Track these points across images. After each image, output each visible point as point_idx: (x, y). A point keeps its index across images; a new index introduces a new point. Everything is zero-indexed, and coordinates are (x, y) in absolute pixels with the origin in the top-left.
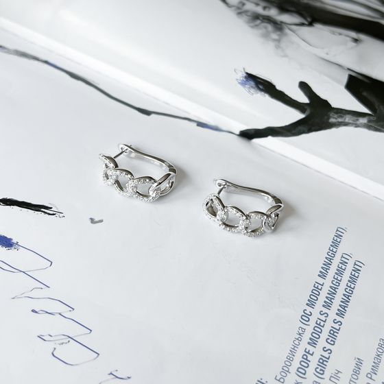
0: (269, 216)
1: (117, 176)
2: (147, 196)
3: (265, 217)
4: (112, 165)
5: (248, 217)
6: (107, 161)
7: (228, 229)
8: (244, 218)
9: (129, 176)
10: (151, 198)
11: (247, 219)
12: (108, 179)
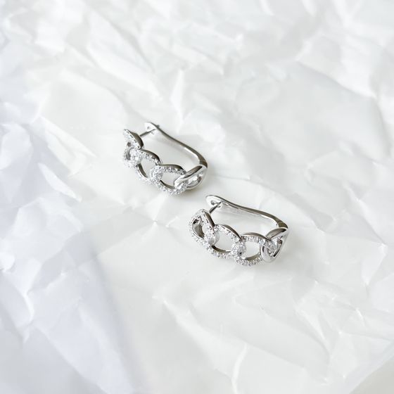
0: (268, 240)
1: (141, 159)
2: (172, 188)
3: (264, 240)
4: (137, 145)
5: (242, 239)
6: (133, 140)
7: (218, 253)
8: (238, 239)
9: (156, 161)
10: (175, 190)
11: (241, 240)
12: (129, 159)
